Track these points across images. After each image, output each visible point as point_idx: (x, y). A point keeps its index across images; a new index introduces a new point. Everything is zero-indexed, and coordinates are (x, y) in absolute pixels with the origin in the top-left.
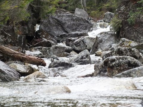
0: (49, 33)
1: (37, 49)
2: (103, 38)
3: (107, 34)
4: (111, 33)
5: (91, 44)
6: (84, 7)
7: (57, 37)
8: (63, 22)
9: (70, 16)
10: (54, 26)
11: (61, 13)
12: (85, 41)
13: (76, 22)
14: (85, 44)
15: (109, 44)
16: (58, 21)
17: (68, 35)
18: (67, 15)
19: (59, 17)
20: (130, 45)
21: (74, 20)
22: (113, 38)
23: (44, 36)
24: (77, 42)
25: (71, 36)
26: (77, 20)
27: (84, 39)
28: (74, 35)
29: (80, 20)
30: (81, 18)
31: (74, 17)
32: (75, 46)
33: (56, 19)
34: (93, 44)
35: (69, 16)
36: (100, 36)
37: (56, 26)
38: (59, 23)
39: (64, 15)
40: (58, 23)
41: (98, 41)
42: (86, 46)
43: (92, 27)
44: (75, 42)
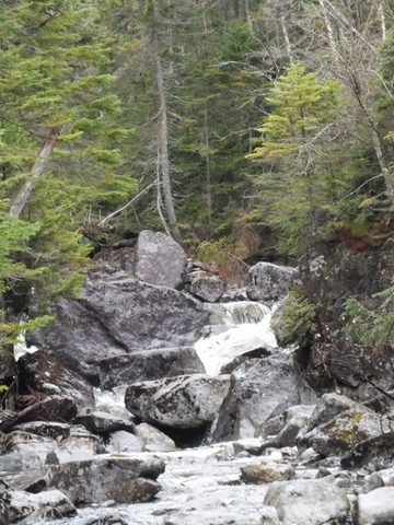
0: (61, 350)
1: (32, 435)
2: (255, 381)
3: (267, 367)
4: (282, 361)
5: (214, 403)
6: (167, 221)
7: (87, 366)
8: (106, 311)
9: (130, 288)
10: (75, 325)
11: (97, 277)
12: (191, 394)
13: (152, 306)
14: (193, 404)
15: (277, 404)
16: (89, 307)
17: (126, 360)
18: (118, 285)
19: (90, 293)
20: (356, 428)
21: (143, 302)
22: (289, 382)
23: (47, 374)
24: (164, 396)
25: (139, 363)
26: (153, 301)
27: (187, 385)
28: (148, 359)
29: (165, 299)
30: (169, 292)
31: (143, 289)
32: (157, 410)
33: (79, 301)
34: (221, 401)
35: (126, 288)
36: (244, 376)
37: (84, 325)
38: (92, 313)
39: (110, 283)
40: (89, 316)
41: (239, 394)
42: (198, 410)
43: (207, 321)
44: (156, 396)
